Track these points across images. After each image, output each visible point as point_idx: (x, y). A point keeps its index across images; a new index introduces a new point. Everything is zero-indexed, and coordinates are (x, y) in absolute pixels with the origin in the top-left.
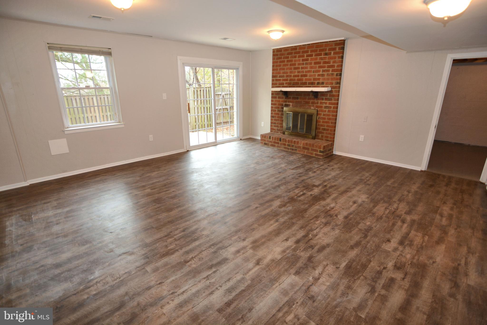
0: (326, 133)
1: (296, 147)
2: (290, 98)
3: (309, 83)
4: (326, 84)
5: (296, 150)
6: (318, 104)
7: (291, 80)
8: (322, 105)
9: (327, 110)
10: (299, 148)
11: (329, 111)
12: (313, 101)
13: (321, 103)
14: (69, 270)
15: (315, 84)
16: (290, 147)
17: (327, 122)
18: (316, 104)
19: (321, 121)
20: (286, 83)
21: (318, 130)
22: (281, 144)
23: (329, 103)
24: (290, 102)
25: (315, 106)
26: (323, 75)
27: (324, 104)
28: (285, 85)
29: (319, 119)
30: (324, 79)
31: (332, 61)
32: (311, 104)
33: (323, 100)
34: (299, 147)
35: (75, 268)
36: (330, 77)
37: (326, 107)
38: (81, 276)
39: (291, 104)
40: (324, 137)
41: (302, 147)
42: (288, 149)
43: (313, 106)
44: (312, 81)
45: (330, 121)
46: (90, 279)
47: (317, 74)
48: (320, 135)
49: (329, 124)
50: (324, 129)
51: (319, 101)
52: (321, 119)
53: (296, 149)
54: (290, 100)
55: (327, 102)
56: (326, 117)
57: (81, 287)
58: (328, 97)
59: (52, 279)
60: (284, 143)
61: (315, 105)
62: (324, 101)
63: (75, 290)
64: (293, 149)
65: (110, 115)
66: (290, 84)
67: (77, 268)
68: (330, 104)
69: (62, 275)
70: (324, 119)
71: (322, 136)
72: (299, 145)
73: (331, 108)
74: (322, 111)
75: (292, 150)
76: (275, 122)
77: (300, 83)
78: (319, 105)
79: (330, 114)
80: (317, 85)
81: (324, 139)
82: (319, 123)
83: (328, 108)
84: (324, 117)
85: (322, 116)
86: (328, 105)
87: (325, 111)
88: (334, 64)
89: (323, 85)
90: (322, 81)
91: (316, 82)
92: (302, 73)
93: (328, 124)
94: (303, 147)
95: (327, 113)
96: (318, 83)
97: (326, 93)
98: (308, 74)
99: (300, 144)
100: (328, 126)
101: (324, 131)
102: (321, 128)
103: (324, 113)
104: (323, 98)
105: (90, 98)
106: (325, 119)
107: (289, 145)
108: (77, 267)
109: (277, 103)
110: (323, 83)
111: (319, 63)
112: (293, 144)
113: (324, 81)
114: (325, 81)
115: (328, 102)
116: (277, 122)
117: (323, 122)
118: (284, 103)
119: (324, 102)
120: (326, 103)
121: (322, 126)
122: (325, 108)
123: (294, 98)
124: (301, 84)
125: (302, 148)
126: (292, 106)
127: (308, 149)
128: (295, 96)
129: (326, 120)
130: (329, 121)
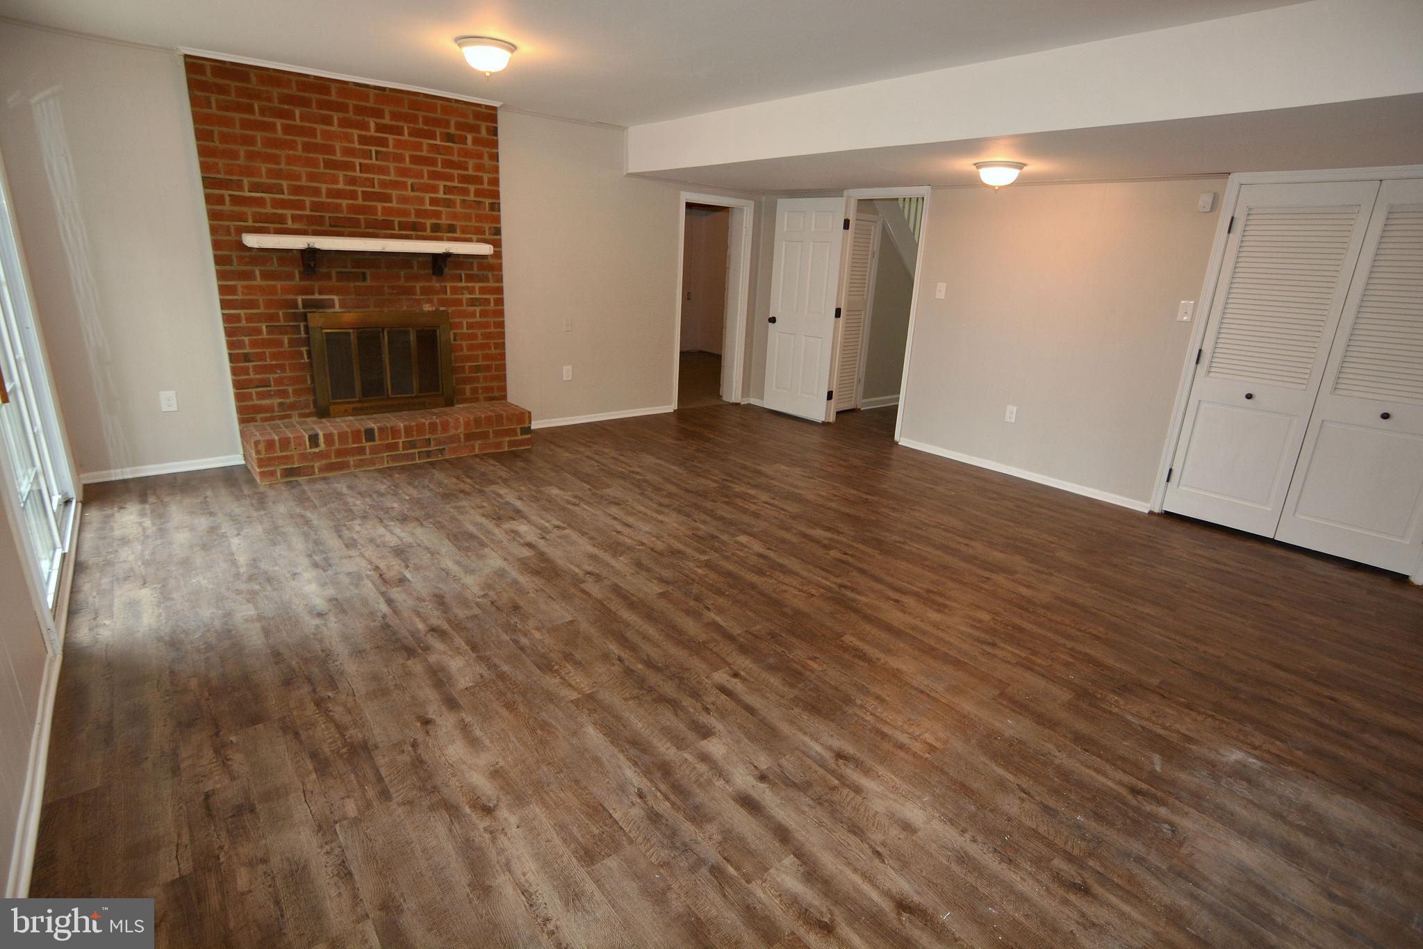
0: (485, 378)
1: (439, 442)
2: (328, 277)
3: (403, 226)
4: (463, 232)
5: (441, 451)
6: (446, 294)
7: (316, 206)
8: (460, 296)
9: (478, 309)
10: (452, 442)
11: (483, 314)
12: (427, 284)
13: (455, 290)
14: (1278, 816)
15: (425, 230)
16: (416, 451)
17: (483, 347)
18: (437, 293)
19: (464, 343)
20: (295, 218)
21: (457, 376)
22: (374, 450)
23: (480, 288)
24: (331, 292)
25: (435, 301)
26: (449, 203)
27: (465, 292)
28: (290, 224)
29: (455, 340)
30: (454, 216)
31: (471, 163)
32: (422, 294)
33: (461, 281)
34: (454, 439)
35: (1260, 807)
36: (473, 212)
37: (472, 302)
38: (1268, 784)
39: (336, 298)
40: (480, 391)
41: (462, 436)
42: (412, 457)
43: (430, 301)
44: (413, 219)
45: (493, 341)
46: (1259, 764)
47: (427, 196)
48: (468, 388)
49: (489, 352)
50: (477, 369)
51: (449, 285)
52: (461, 339)
53: (441, 447)
54: (325, 283)
55: (473, 288)
56: (479, 332)
57: (1290, 769)
58: (475, 271)
59: (1332, 840)
60: (390, 441)
61: (435, 298)
62: (463, 284)
63: (1307, 777)
64: (428, 454)
66: (312, 220)
67: (1256, 802)
68: (483, 290)
69: (1304, 824)
70: (472, 340)
71: (474, 390)
72: (452, 432)
73: (489, 303)
74: (464, 314)
75: (429, 457)
76: (262, 380)
77: (362, 222)
78: (449, 295)
79: (487, 322)
80: (433, 234)
81: (481, 397)
82: (458, 354)
83: (480, 305)
84: (471, 331)
85: (465, 330)
86: (477, 296)
87: (473, 314)
88: (480, 174)
89: (455, 235)
90: (449, 222)
91: (429, 222)
92: (365, 187)
93: (487, 351)
94: (465, 434)
95: (478, 319)
96: (436, 228)
97: (465, 260)
98: (394, 193)
99: (456, 428)
100: (486, 357)
101: (478, 374)
102: (467, 368)
103: (471, 320)
104: (461, 275)
106: (474, 336)
107: (412, 445)
108: (1254, 804)
109: (261, 299)
110: (451, 229)
111: (430, 162)
112: (427, 437)
113: (454, 223)
114: (457, 223)
115: (477, 285)
116: (271, 376)
117: (471, 348)
118: (300, 299)
119: (467, 288)
120: (471, 291)
121: (469, 358)
122: (471, 306)
123: (342, 276)
124: (369, 224)
125: (462, 440)
126: (341, 306)
127: (484, 435)
128: (350, 270)
129: (480, 341)
130: (487, 343)
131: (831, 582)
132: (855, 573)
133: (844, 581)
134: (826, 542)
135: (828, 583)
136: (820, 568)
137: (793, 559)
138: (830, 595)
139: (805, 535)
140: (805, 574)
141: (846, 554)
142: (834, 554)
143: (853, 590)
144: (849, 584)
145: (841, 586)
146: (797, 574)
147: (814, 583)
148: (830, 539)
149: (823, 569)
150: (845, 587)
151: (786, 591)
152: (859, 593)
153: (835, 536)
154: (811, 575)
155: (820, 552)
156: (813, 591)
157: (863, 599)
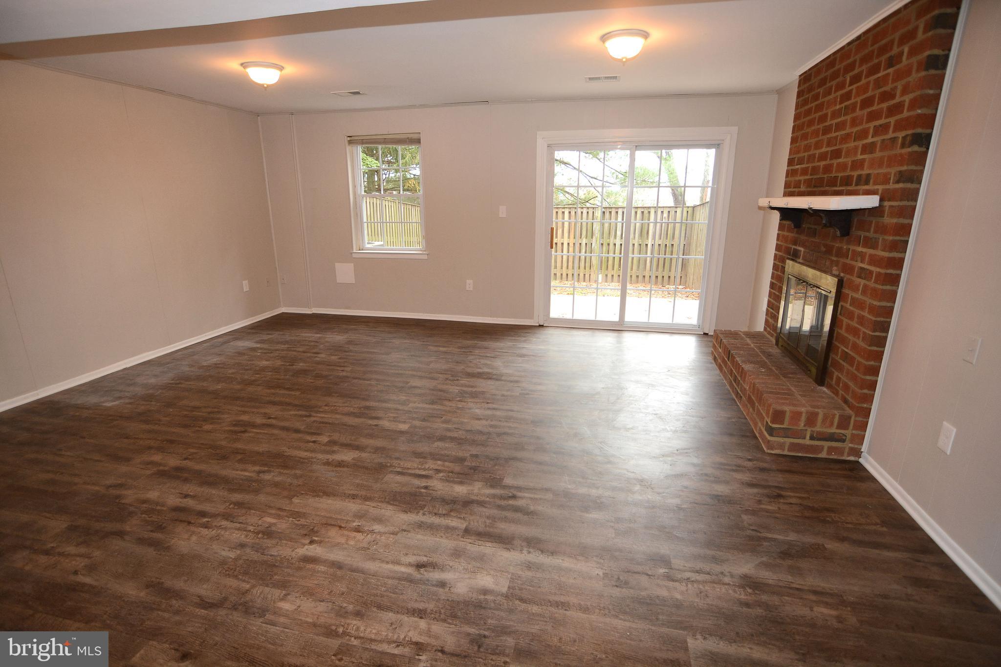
2: (804, 231)
4: (875, 182)
6: (848, 258)
7: (812, 171)
9: (862, 283)
12: (840, 245)
13: (854, 255)
18: (843, 256)
19: (845, 321)
21: (833, 356)
23: (870, 256)
24: (803, 244)
25: (840, 266)
32: (835, 256)
37: (861, 273)
39: (803, 250)
44: (848, 173)
47: (861, 144)
51: (851, 248)
52: (844, 315)
54: (802, 237)
61: (841, 261)
65: (586, 244)
66: (809, 183)
68: (871, 260)
76: (773, 304)
78: (849, 261)
80: (856, 188)
83: (865, 279)
84: (851, 308)
89: (868, 187)
90: (868, 172)
91: (856, 175)
96: (859, 180)
103: (854, 295)
104: (861, 237)
105: (560, 211)
106: (852, 316)
110: (868, 179)
114: (872, 172)
115: (869, 252)
117: (847, 328)
118: (793, 247)
119: (859, 254)
120: (863, 258)
121: (843, 341)
123: (809, 232)
126: (802, 258)
128: (812, 226)
129: (855, 323)
131: (317, 417)
132: (302, 428)
133: (308, 420)
134: (336, 448)
135: (319, 415)
136: (329, 423)
137: (354, 424)
138: (316, 409)
139: (358, 448)
140: (338, 416)
141: (314, 442)
142: (324, 439)
143: (301, 416)
144: (304, 419)
145: (310, 416)
146: (343, 414)
147: (329, 412)
148: (334, 452)
149: (326, 423)
150: (306, 416)
151: (344, 403)
152: (296, 415)
153: (330, 457)
154: (334, 417)
155: (336, 436)
156: (327, 408)
157: (292, 413)
